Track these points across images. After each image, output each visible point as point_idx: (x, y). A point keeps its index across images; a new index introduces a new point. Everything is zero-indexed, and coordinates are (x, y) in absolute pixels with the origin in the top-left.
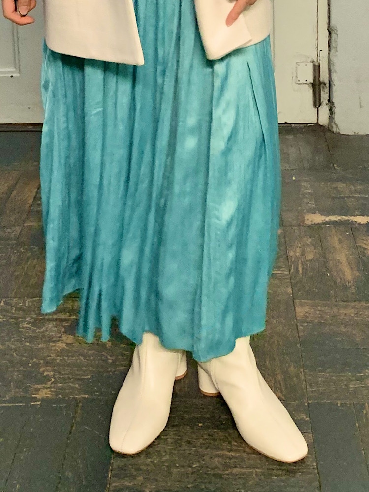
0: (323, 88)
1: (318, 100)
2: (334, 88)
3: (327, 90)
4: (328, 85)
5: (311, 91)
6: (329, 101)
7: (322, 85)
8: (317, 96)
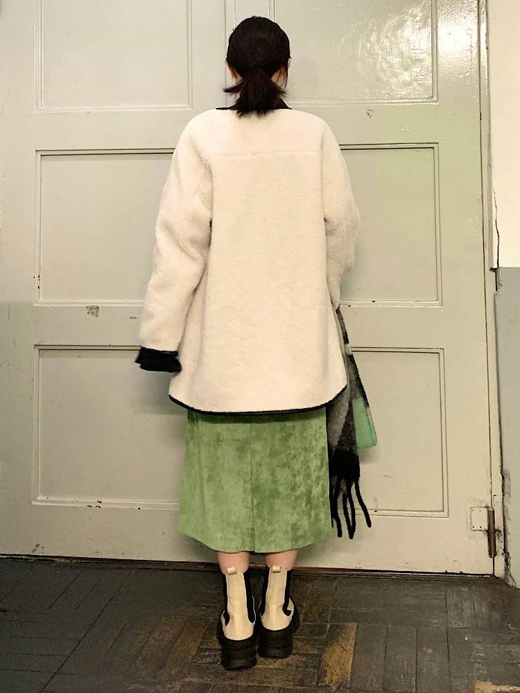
0: (498, 535)
1: (493, 549)
2: (509, 537)
3: (502, 538)
4: (503, 533)
5: (487, 539)
6: (505, 550)
7: (497, 533)
8: (492, 544)
